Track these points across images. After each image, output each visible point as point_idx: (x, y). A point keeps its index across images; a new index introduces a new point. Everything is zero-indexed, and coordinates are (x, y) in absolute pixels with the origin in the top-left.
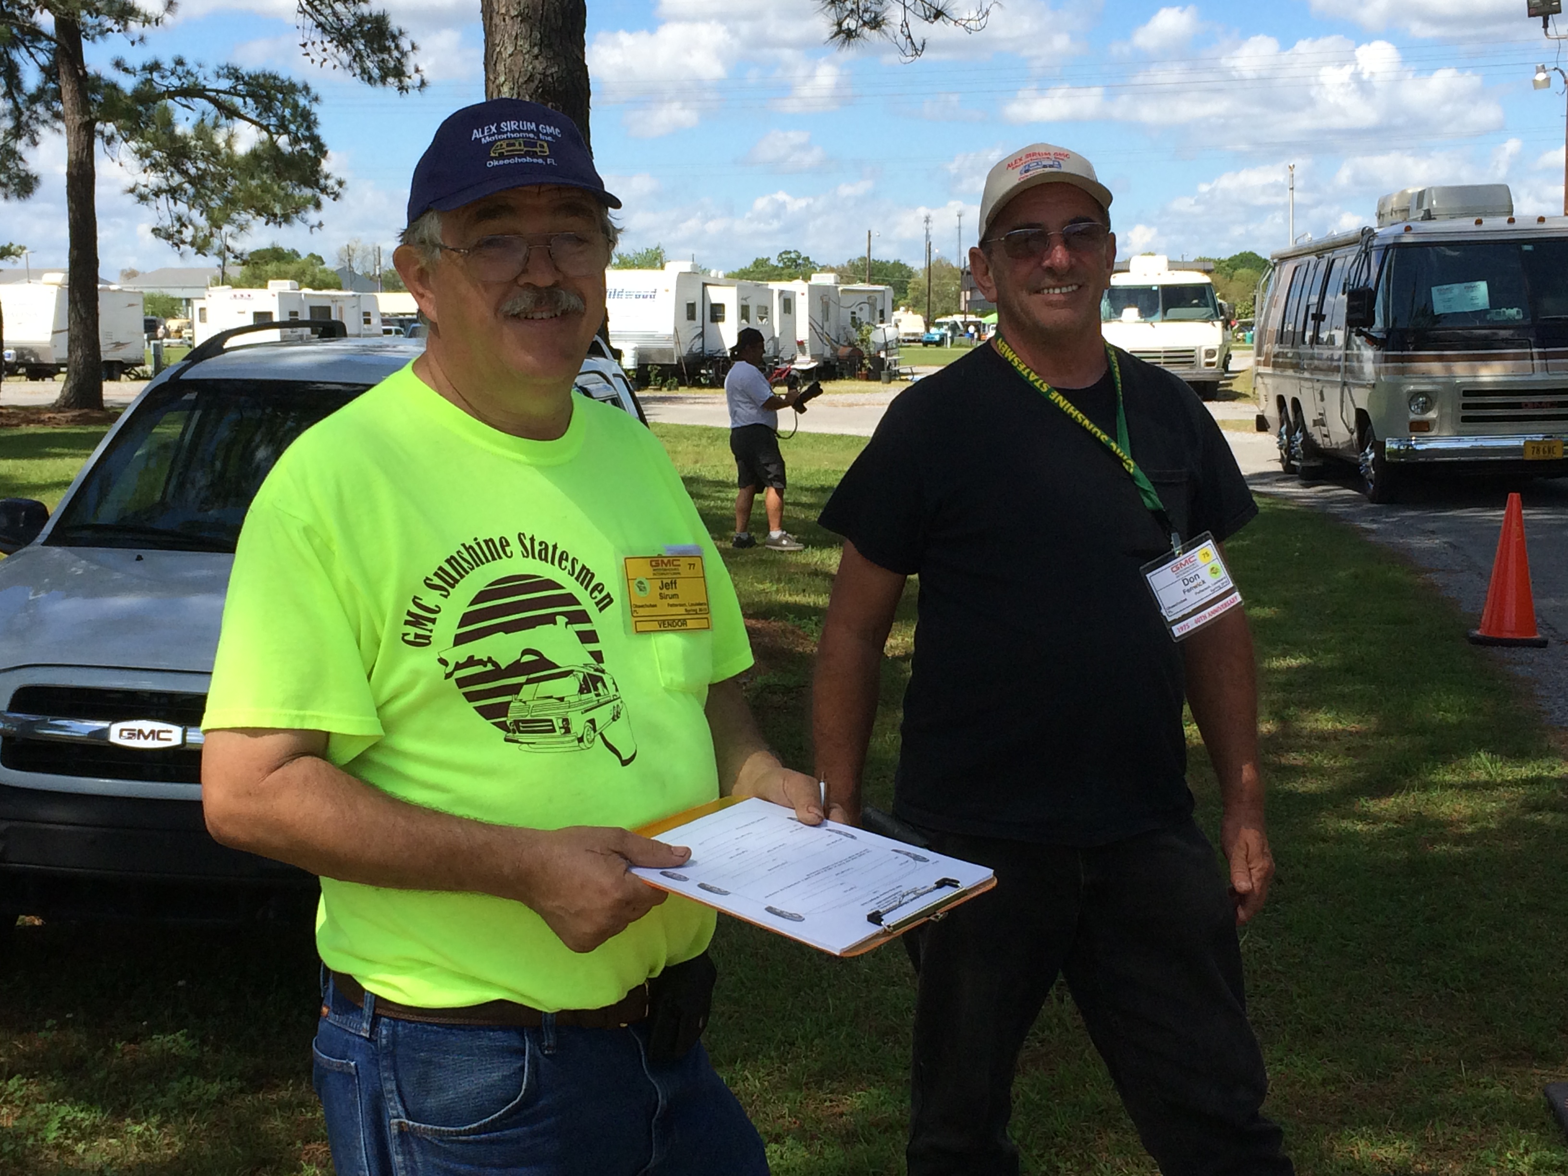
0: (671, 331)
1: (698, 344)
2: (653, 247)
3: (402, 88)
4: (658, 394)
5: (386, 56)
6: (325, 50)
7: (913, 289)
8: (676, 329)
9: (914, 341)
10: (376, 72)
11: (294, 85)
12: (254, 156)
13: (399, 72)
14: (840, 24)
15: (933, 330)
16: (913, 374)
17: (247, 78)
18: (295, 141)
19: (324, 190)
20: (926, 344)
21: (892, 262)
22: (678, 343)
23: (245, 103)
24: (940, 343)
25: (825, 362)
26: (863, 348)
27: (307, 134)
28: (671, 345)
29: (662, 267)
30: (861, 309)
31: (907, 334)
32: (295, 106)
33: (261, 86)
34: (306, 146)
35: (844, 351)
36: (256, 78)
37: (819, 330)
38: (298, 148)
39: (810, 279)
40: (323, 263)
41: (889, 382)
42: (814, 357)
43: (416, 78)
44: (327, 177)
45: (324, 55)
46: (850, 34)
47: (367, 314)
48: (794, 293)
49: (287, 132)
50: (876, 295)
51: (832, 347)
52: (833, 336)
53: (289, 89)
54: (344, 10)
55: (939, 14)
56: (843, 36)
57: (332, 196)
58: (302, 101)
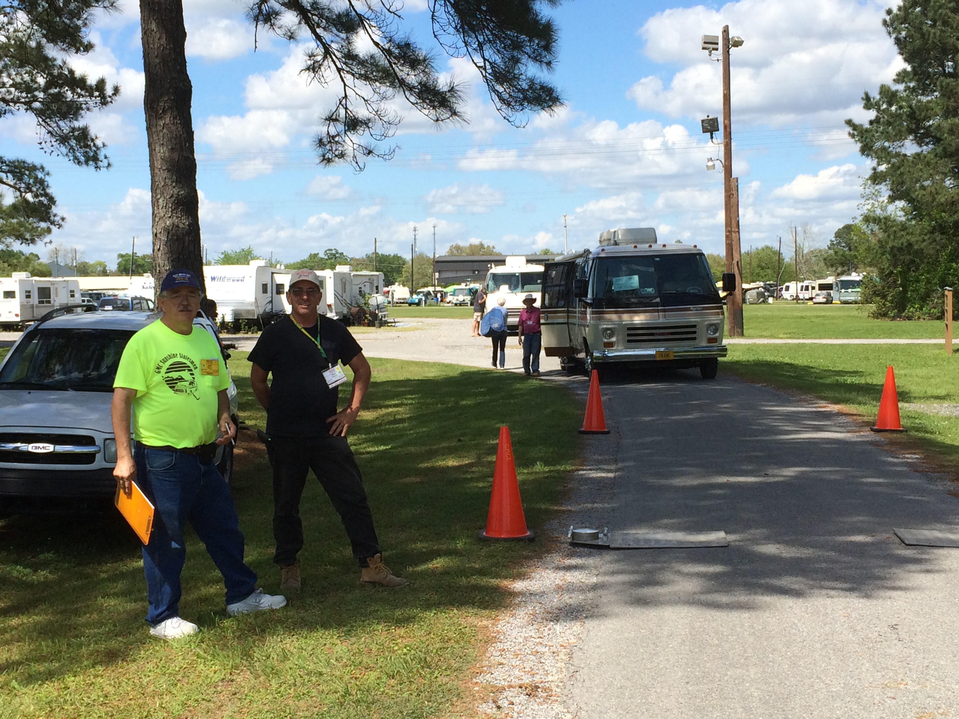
0: (254, 300)
1: (269, 307)
2: (246, 248)
3: (96, 167)
4: (246, 336)
5: (88, 150)
6: (52, 146)
7: (406, 272)
8: (256, 298)
9: (403, 303)
10: (82, 159)
11: (35, 166)
12: (14, 207)
13: (95, 159)
14: (324, 156)
15: (415, 296)
16: (395, 322)
17: (7, 162)
18: (36, 196)
19: (53, 223)
20: (410, 304)
21: (392, 255)
22: (257, 307)
23: (7, 176)
24: (418, 304)
25: (344, 317)
26: (365, 308)
27: (42, 192)
28: (253, 308)
29: (248, 264)
30: (365, 286)
31: (399, 299)
32: (36, 178)
33: (16, 167)
34: (43, 199)
35: (355, 310)
36: (14, 162)
37: (340, 298)
38: (37, 200)
39: (334, 268)
40: (39, 259)
41: (380, 327)
42: (337, 314)
43: (105, 163)
44: (55, 216)
45: (52, 149)
46: (329, 161)
47: (72, 291)
48: (325, 277)
49: (31, 191)
50: (375, 278)
51: (348, 307)
52: (348, 301)
53: (33, 168)
54: (64, 125)
55: (370, 152)
56: (325, 162)
57: (58, 226)
58: (40, 175)
